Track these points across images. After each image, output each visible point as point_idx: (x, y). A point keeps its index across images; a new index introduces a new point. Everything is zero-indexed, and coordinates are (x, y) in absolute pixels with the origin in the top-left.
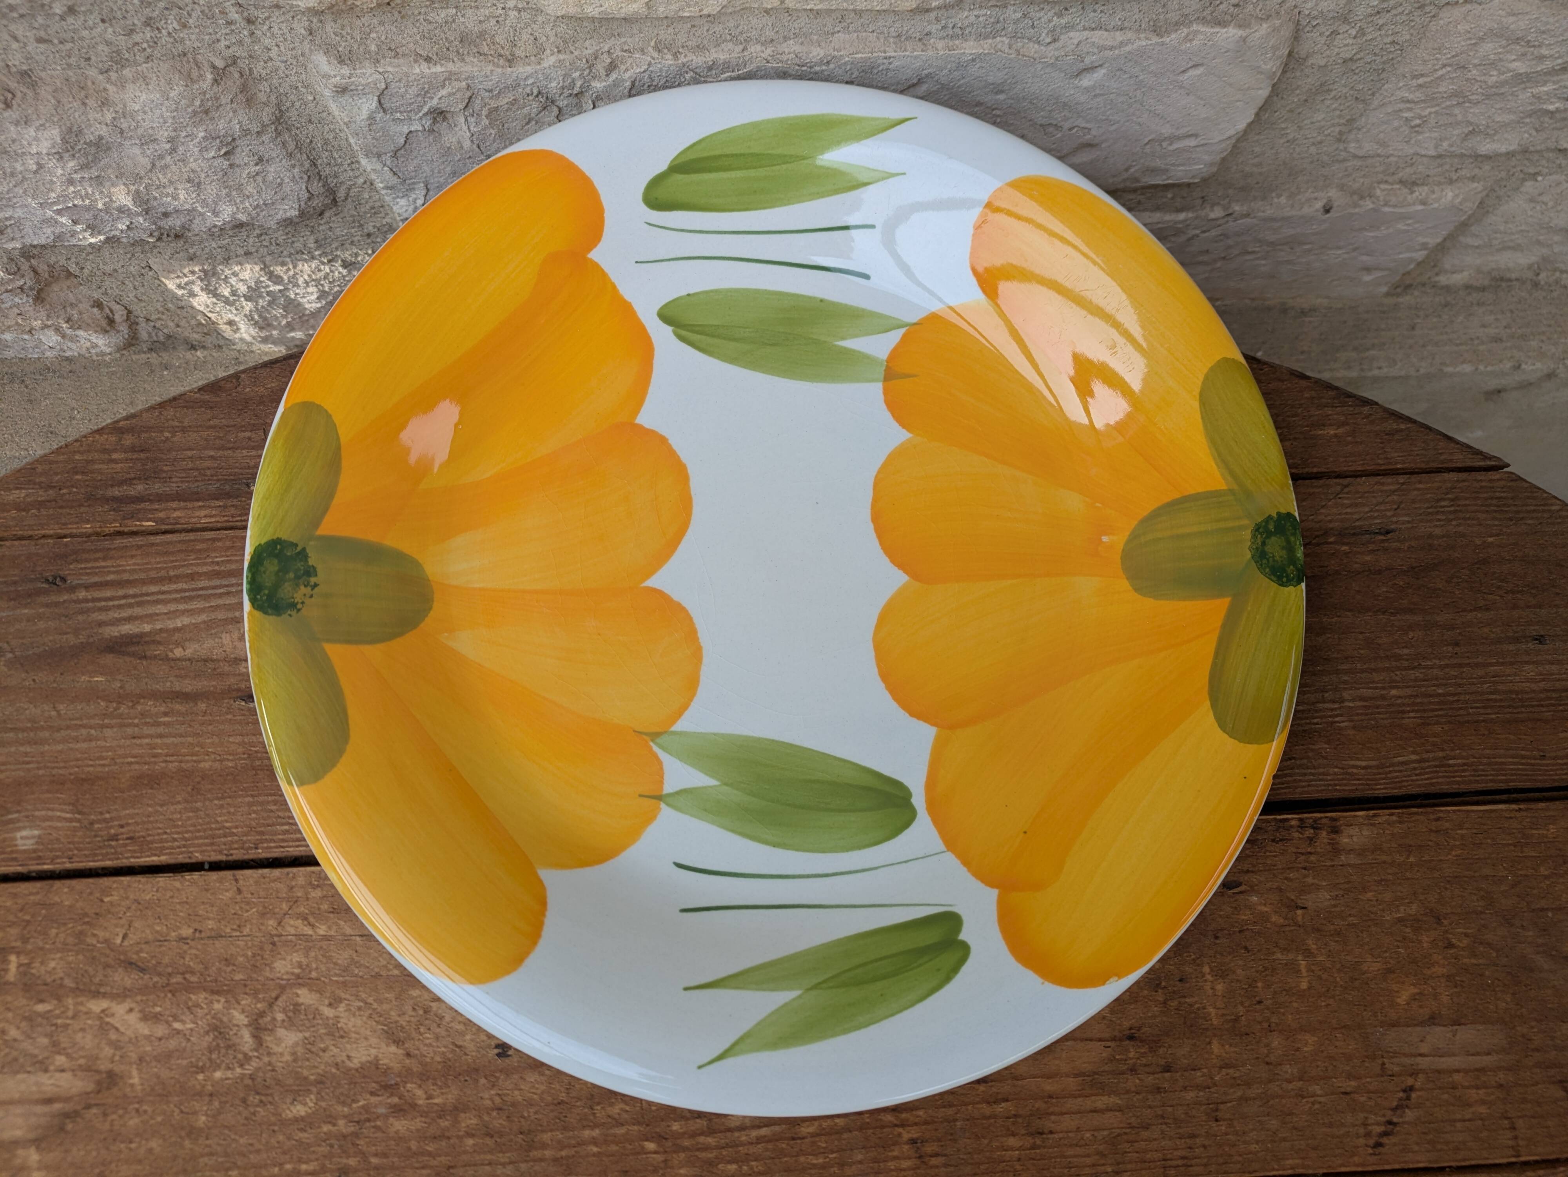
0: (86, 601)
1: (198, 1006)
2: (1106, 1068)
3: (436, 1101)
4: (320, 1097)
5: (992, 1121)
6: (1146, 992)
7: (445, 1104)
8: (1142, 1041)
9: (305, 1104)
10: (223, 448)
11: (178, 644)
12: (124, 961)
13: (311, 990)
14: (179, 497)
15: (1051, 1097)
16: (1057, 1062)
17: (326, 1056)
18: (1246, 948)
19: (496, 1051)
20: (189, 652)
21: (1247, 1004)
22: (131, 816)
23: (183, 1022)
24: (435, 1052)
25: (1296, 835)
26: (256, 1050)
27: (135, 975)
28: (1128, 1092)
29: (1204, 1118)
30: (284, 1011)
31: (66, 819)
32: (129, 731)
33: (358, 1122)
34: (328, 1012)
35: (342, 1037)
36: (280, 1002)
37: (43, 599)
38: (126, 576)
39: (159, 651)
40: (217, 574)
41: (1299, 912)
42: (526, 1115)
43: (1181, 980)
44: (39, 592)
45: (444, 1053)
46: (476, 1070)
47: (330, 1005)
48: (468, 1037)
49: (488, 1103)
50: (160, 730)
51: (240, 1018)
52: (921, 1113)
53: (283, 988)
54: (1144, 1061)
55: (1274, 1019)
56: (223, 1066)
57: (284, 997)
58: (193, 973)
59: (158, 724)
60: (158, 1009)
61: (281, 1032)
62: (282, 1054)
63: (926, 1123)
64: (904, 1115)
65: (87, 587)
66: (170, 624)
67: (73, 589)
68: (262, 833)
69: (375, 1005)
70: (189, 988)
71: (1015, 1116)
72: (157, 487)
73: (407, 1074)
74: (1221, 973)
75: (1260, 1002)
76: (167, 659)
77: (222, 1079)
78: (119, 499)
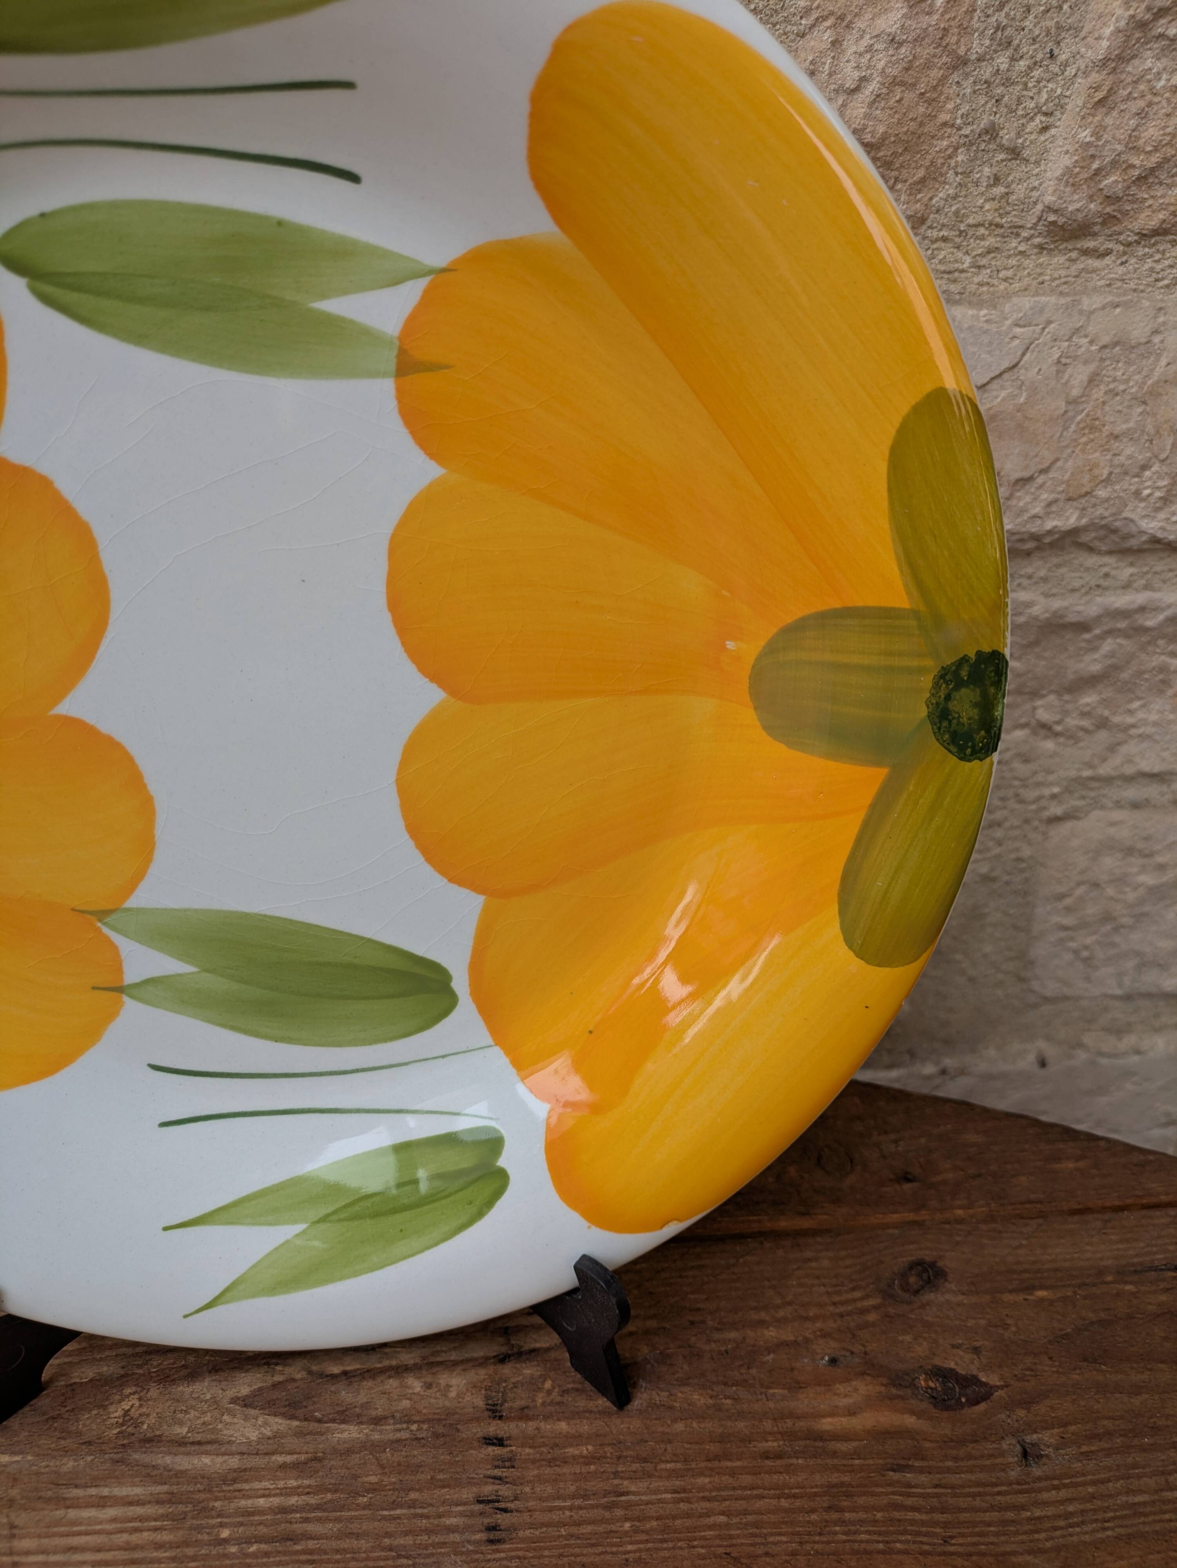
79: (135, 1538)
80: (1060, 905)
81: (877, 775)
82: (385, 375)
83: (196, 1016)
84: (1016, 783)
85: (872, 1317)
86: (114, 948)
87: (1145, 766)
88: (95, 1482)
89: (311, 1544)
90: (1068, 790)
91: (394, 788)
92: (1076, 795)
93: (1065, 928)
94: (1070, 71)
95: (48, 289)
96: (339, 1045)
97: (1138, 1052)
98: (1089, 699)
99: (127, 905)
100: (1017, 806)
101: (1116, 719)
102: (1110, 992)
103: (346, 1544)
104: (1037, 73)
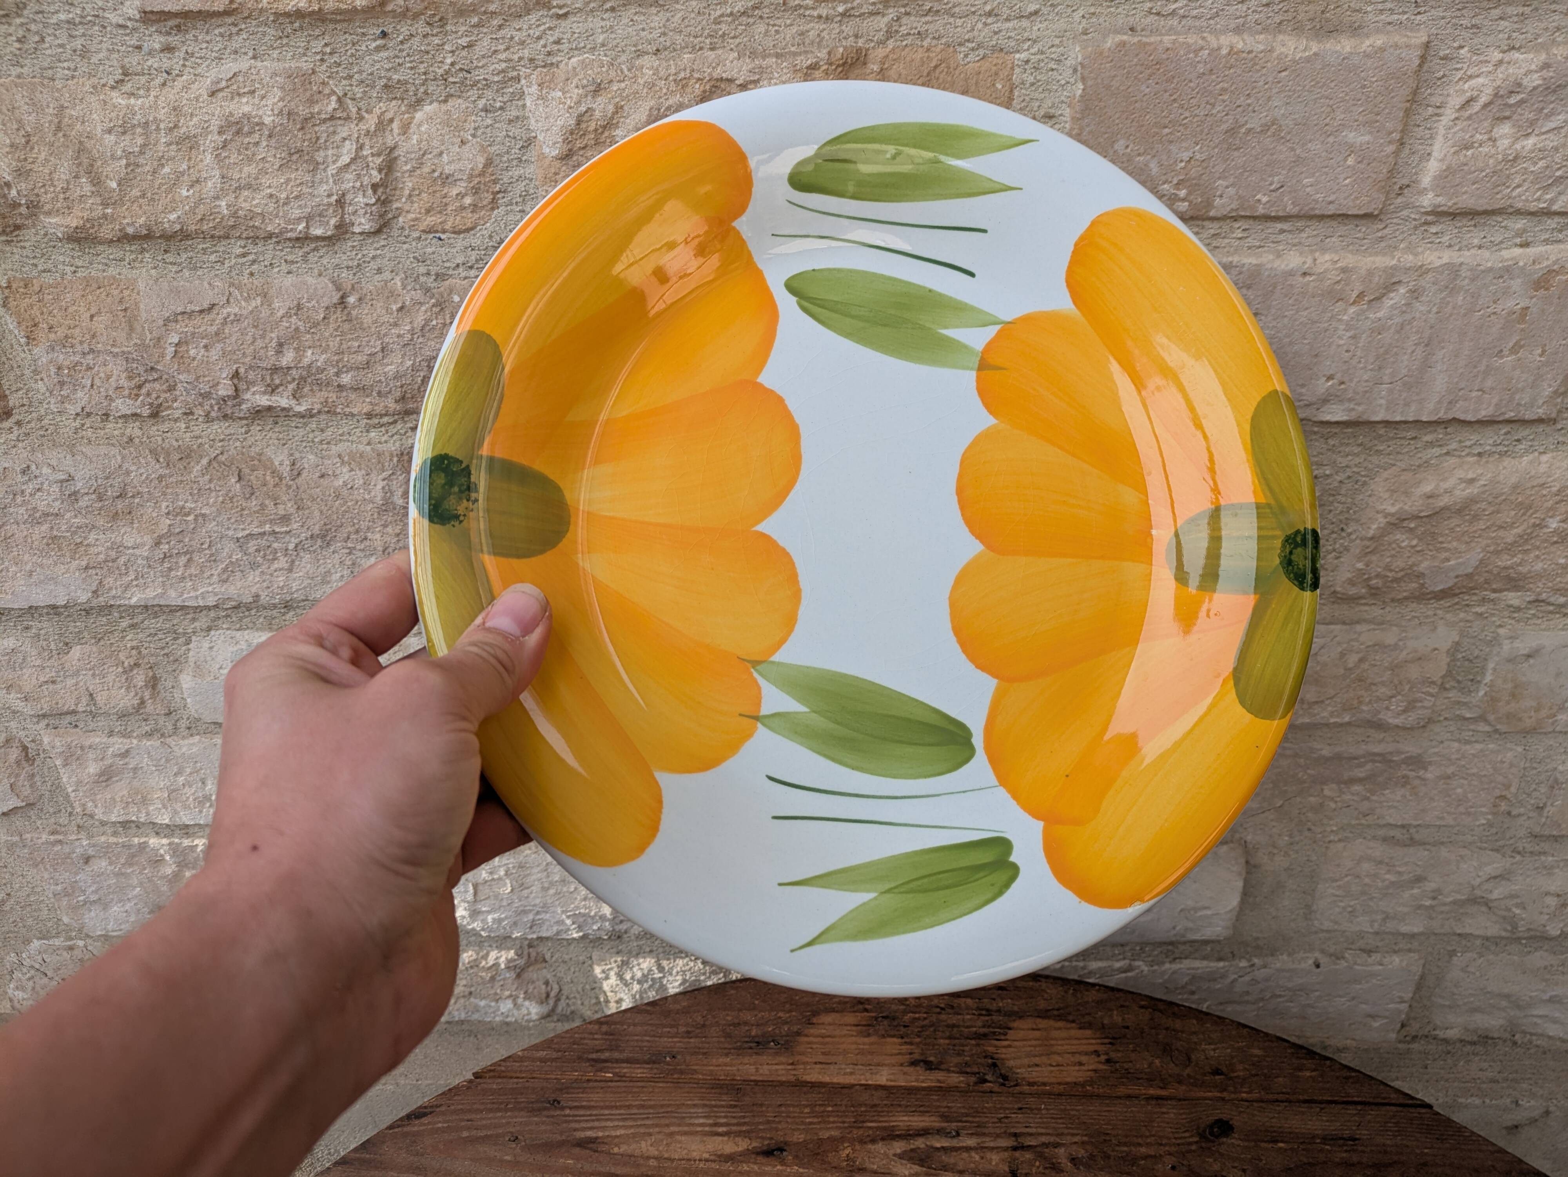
0: (569, 1116)
10: (654, 1036)
11: (616, 1145)
14: (628, 1061)
20: (621, 1151)
37: (545, 1113)
38: (592, 1104)
39: (605, 1148)
40: (643, 1107)
44: (545, 1109)
65: (571, 1108)
66: (613, 1133)
67: (563, 1108)
72: (616, 1055)
76: (609, 1154)
78: (595, 1060)
80: (1334, 885)
85: (1194, 1147)
87: (1391, 821)
92: (1347, 831)
94: (1353, 537)
97: (1381, 964)
98: (1357, 788)
101: (1374, 798)
102: (1365, 930)
104: (1334, 536)
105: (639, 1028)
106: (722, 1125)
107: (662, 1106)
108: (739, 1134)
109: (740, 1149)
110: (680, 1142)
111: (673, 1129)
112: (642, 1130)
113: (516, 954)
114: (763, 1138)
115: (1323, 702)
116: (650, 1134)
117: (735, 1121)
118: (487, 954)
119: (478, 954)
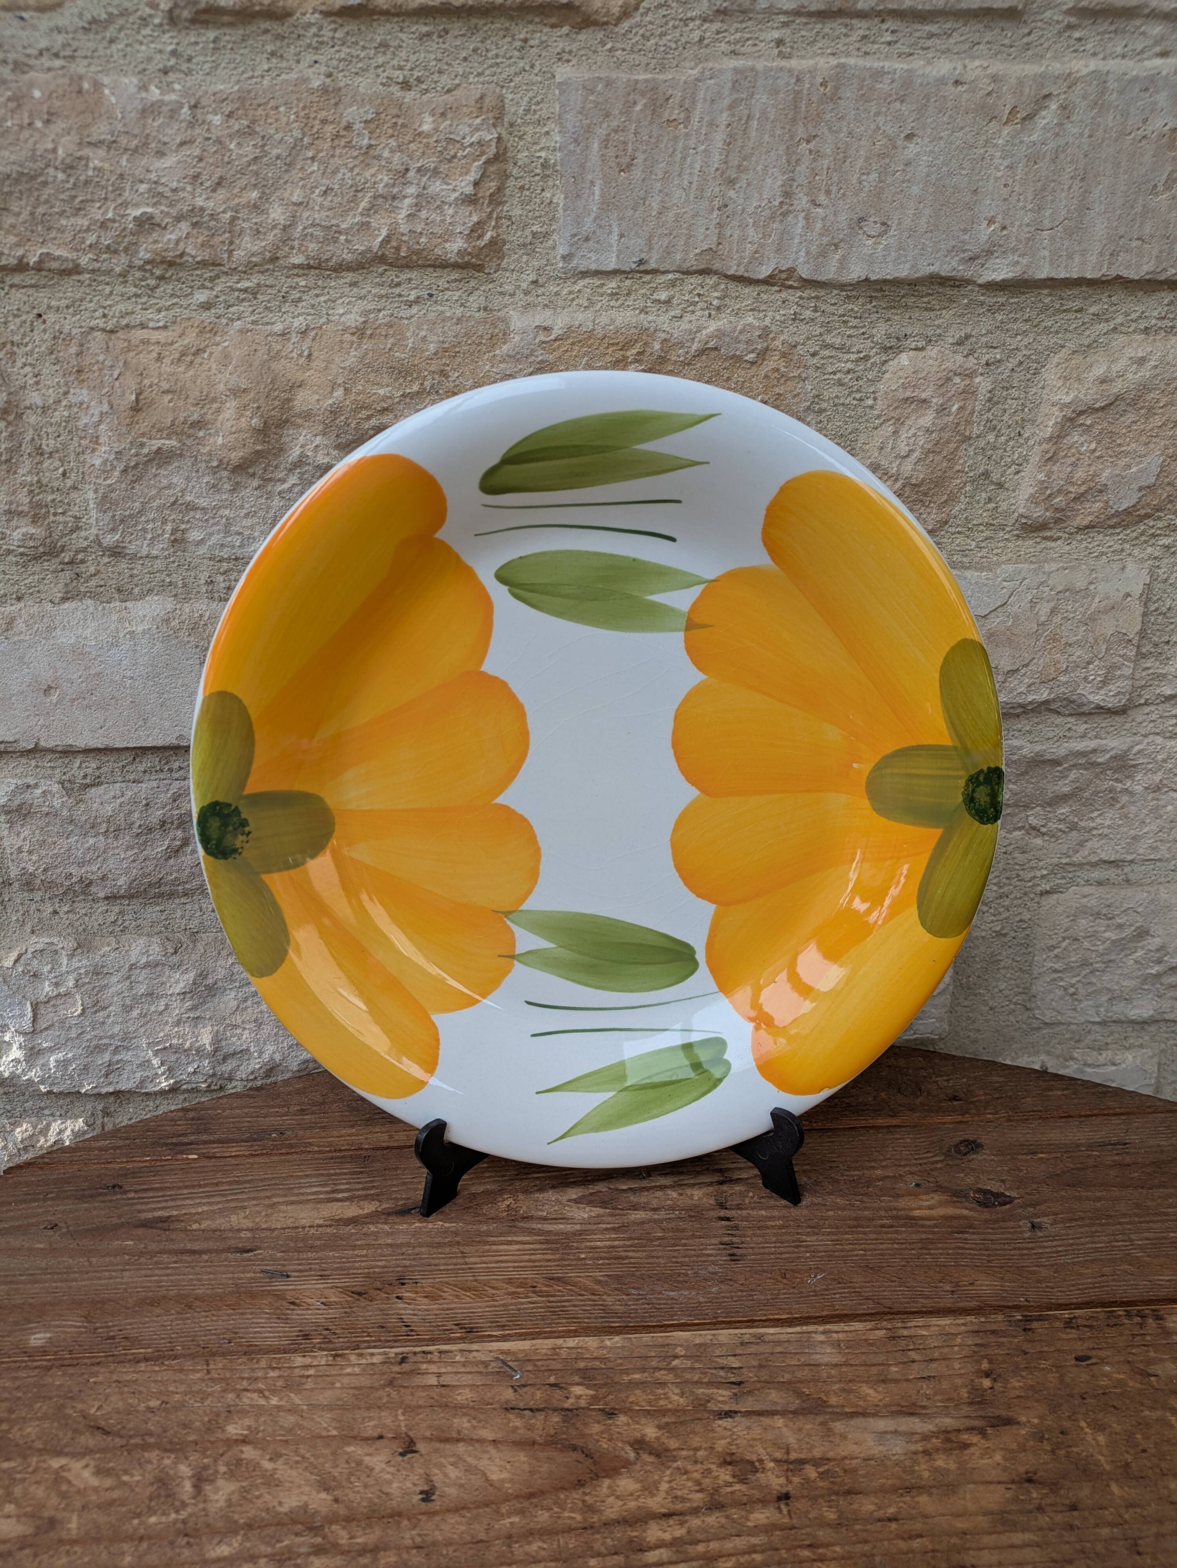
0: (134, 1198)
1: (150, 1462)
2: (1014, 1507)
3: (359, 1540)
4: (246, 1538)
5: (911, 1555)
6: (1032, 1443)
7: (366, 1544)
8: (1041, 1483)
9: (230, 1545)
10: (258, 1116)
11: (196, 1222)
12: (93, 1427)
13: (255, 1448)
14: (219, 1141)
15: (965, 1533)
16: (962, 1502)
17: (259, 1503)
18: (1114, 1407)
19: (420, 1496)
20: (203, 1226)
21: (1132, 1452)
22: (130, 1324)
23: (132, 1475)
24: (362, 1498)
25: (1126, 1321)
26: (194, 1498)
27: (99, 1437)
28: (1041, 1529)
29: (1126, 1552)
30: (227, 1464)
31: (76, 1327)
32: (143, 1272)
33: (279, 1561)
34: (268, 1465)
35: (277, 1486)
36: (224, 1458)
37: (101, 1198)
38: (167, 1185)
39: (180, 1225)
40: (237, 1182)
41: (1153, 1379)
42: (444, 1552)
43: (1062, 1433)
44: (101, 1194)
45: (370, 1499)
46: (400, 1514)
47: (271, 1459)
48: (395, 1485)
49: (408, 1542)
50: (169, 1271)
51: (184, 1470)
52: (838, 1549)
53: (229, 1447)
54: (1049, 1501)
55: (1164, 1465)
56: (160, 1512)
57: (230, 1454)
58: (151, 1435)
59: (168, 1268)
60: (111, 1465)
61: (220, 1483)
62: (217, 1501)
63: (843, 1558)
64: (821, 1551)
65: (136, 1192)
66: (193, 1211)
67: (126, 1192)
68: (236, 1333)
69: (312, 1459)
70: (146, 1447)
71: (933, 1551)
72: (205, 1137)
73: (332, 1519)
74: (1099, 1427)
75: (1144, 1451)
76: (186, 1230)
77: (155, 1524)
78: (175, 1144)
79: (533, 1257)
80: (1052, 954)
81: (937, 833)
82: (680, 630)
83: (552, 973)
84: (1017, 867)
85: (939, 1165)
86: (512, 933)
87: (1104, 856)
88: (501, 1234)
89: (632, 1260)
90: (1052, 872)
91: (669, 844)
92: (1059, 876)
93: (1056, 971)
94: (1031, 442)
95: (518, 591)
96: (631, 991)
97: (1114, 1064)
98: (1064, 810)
99: (521, 908)
100: (1019, 883)
101: (1083, 824)
102: (1092, 1020)
103: (652, 1260)
104: (1012, 443)
105: (238, 1111)
106: (342, 1191)
107: (262, 1180)
108: (366, 1197)
109: (366, 1211)
110: (284, 1212)
111: (275, 1200)
112: (233, 1205)
113: (86, 1123)
114: (396, 1199)
115: (1017, 670)
116: (245, 1208)
117: (361, 1186)
118: (47, 1127)
119: (35, 1127)
